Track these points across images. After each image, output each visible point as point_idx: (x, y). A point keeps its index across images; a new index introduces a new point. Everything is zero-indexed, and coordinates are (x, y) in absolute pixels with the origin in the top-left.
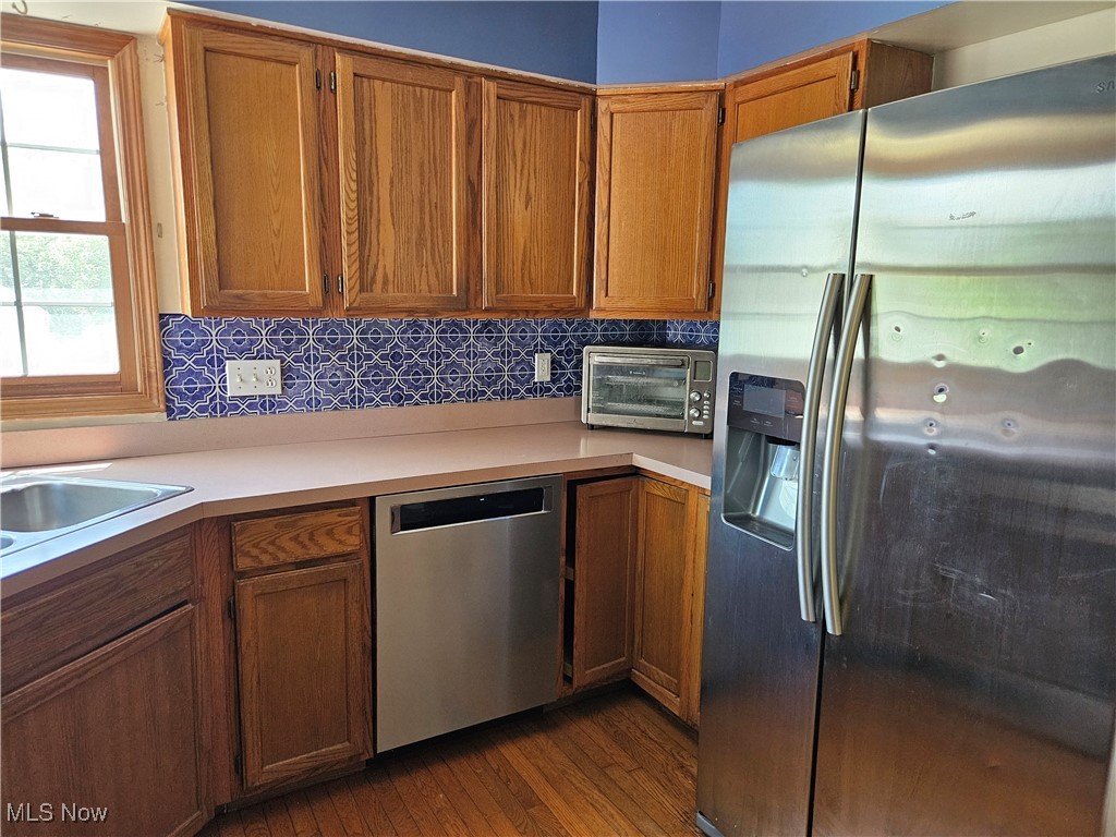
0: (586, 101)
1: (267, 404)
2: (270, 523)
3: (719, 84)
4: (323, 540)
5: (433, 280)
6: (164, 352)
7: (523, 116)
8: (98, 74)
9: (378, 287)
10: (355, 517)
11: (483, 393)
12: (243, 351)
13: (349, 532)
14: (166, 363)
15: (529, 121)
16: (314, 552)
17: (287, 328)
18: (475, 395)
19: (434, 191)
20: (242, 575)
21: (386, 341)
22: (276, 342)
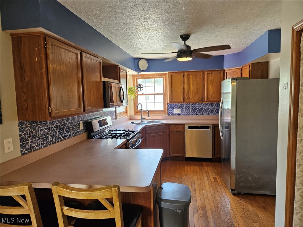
0: (222, 71)
1: (179, 114)
2: (173, 126)
3: (242, 67)
4: (179, 129)
5: (198, 98)
6: (168, 108)
7: (212, 75)
8: (163, 77)
9: (190, 99)
10: (182, 127)
11: (210, 114)
12: (176, 107)
13: (182, 128)
14: (168, 109)
15: (213, 76)
16: (178, 130)
17: (182, 104)
18: (209, 114)
19: (198, 87)
20: (170, 131)
21: (195, 106)
22: (180, 106)
